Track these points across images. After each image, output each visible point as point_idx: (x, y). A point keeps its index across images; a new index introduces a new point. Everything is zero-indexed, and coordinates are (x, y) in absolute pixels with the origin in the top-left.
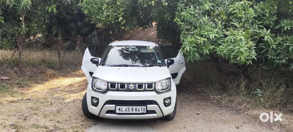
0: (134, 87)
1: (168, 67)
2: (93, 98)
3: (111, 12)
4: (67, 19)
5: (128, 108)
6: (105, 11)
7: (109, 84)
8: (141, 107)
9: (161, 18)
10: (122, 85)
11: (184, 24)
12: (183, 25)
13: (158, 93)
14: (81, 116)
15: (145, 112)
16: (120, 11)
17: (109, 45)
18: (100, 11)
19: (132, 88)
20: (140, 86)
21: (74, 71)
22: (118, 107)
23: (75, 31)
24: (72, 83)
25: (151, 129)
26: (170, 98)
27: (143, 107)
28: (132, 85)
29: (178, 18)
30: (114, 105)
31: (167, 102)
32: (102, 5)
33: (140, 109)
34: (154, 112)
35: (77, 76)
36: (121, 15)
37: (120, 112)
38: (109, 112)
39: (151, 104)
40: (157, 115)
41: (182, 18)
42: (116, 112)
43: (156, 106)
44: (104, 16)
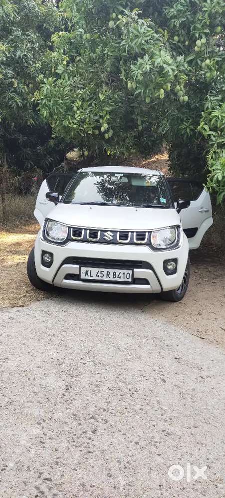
0: (112, 236)
1: (178, 212)
2: (44, 253)
3: (88, 114)
4: (19, 141)
5: (101, 272)
6: (78, 112)
7: (72, 229)
8: (122, 271)
9: (174, 130)
10: (94, 233)
11: (216, 135)
12: (215, 137)
13: (154, 249)
14: (26, 285)
15: (130, 280)
16: (104, 112)
17: (79, 171)
18: (69, 113)
19: (109, 238)
20: (124, 235)
21: (25, 225)
22: (83, 269)
23: (32, 161)
25: (140, 311)
26: (175, 260)
27: (126, 271)
28: (109, 232)
29: (206, 124)
30: (78, 266)
31: (169, 267)
32: (73, 102)
33: (121, 275)
34: (145, 281)
35: (29, 232)
36: (105, 119)
37: (87, 278)
38: (69, 276)
39: (141, 267)
40: (151, 286)
41: (212, 124)
42: (81, 278)
43: (150, 271)
44: (75, 122)
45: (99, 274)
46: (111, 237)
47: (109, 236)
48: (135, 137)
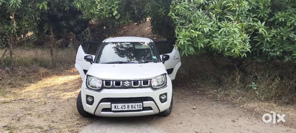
1: (163, 63)
2: (87, 96)
3: (105, 6)
4: (58, 17)
5: (124, 105)
6: (99, 4)
7: (104, 81)
8: (137, 104)
9: (155, 13)
10: (118, 83)
12: (178, 19)
13: (154, 89)
14: (77, 115)
15: (141, 109)
16: (115, 4)
17: (103, 42)
18: (94, 5)
19: (127, 85)
20: (136, 82)
21: (67, 69)
22: (113, 105)
24: (66, 82)
25: (148, 125)
26: (166, 94)
27: (139, 104)
28: (127, 82)
29: (173, 12)
30: (110, 103)
31: (163, 98)
33: (136, 107)
34: (150, 108)
35: (71, 74)
36: (115, 8)
37: (116, 110)
38: (105, 110)
39: (147, 100)
40: (153, 111)
41: (176, 12)
42: (112, 110)
43: (152, 102)
44: (98, 10)
45: (123, 107)
46: (128, 84)
47: (127, 84)
48: (131, 13)
